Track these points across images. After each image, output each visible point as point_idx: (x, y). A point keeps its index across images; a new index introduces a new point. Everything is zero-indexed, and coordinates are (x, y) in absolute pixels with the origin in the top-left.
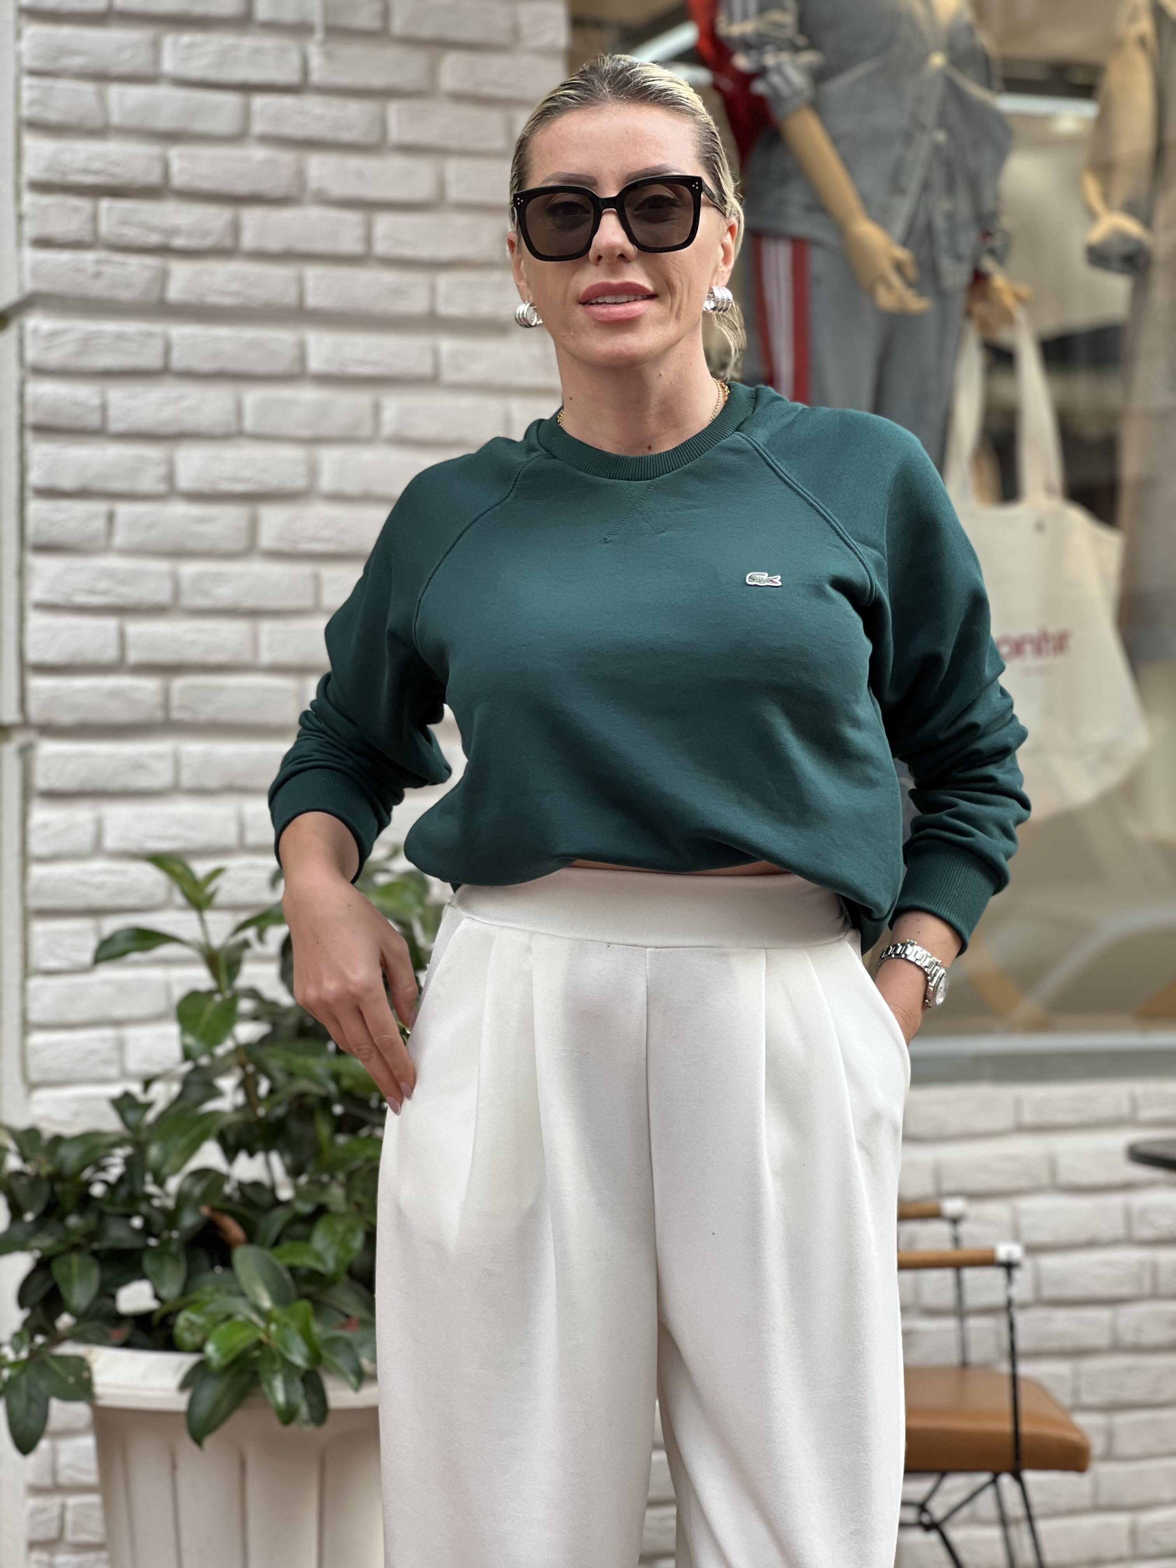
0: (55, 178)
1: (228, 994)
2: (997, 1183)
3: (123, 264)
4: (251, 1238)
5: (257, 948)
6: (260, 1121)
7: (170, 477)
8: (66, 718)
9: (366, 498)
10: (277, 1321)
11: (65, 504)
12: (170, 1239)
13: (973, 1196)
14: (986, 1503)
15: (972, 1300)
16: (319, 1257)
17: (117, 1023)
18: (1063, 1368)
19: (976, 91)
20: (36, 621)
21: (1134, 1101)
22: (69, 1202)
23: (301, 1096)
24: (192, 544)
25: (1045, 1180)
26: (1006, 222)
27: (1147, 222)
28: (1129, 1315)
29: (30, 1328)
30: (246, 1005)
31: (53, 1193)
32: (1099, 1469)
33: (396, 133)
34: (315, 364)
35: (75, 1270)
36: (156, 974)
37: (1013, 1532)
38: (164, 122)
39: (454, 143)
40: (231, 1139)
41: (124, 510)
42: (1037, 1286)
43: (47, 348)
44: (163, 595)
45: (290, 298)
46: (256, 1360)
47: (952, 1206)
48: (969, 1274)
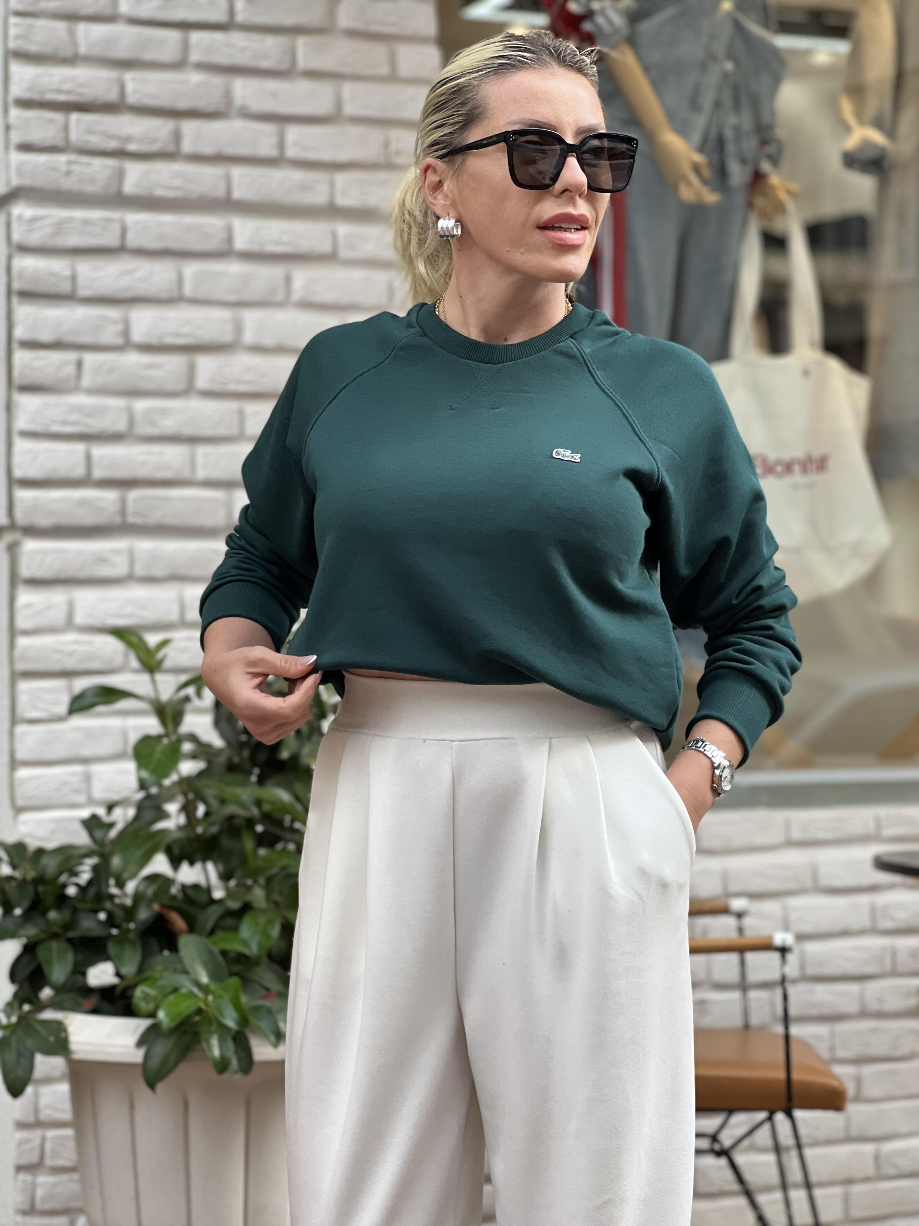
0: (35, 96)
1: (174, 738)
2: (772, 886)
3: (89, 164)
4: (192, 928)
5: (196, 702)
6: (198, 837)
7: (126, 333)
8: (44, 522)
9: (280, 350)
10: (213, 993)
11: (43, 353)
12: (128, 930)
13: (754, 896)
14: (763, 1136)
15: (753, 977)
16: (245, 943)
17: (85, 761)
18: (822, 1029)
19: (757, 30)
20: (21, 445)
21: (878, 822)
22: (50, 900)
23: (231, 818)
24: (143, 385)
25: (809, 883)
26: (780, 133)
27: (891, 133)
28: (873, 988)
29: (19, 999)
30: (187, 747)
31: (37, 893)
32: (852, 1108)
33: (303, 61)
34: (240, 244)
35: (55, 953)
36: (115, 722)
37: (785, 1158)
38: (121, 53)
39: (348, 70)
40: (176, 851)
41: (90, 359)
42: (802, 966)
43: (30, 231)
44: (121, 425)
45: (220, 192)
46: (197, 1022)
47: (737, 904)
48: (750, 957)
